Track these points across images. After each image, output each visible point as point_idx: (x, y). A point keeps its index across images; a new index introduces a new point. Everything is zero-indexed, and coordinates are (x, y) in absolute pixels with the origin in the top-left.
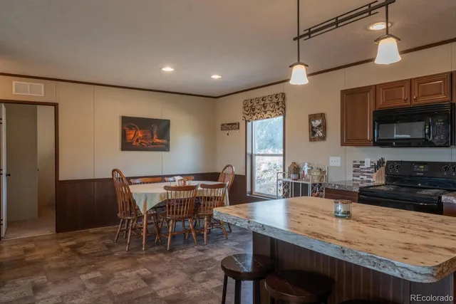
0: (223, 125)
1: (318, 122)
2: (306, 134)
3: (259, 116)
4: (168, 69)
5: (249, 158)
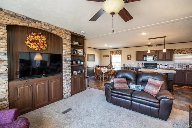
0: (104, 56)
2: (127, 58)
5: (111, 63)
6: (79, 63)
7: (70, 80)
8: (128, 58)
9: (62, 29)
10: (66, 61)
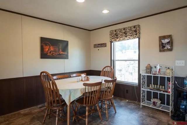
0: (95, 45)
1: (167, 41)
2: (157, 48)
3: (121, 39)
5: (112, 62)
8: (162, 48)
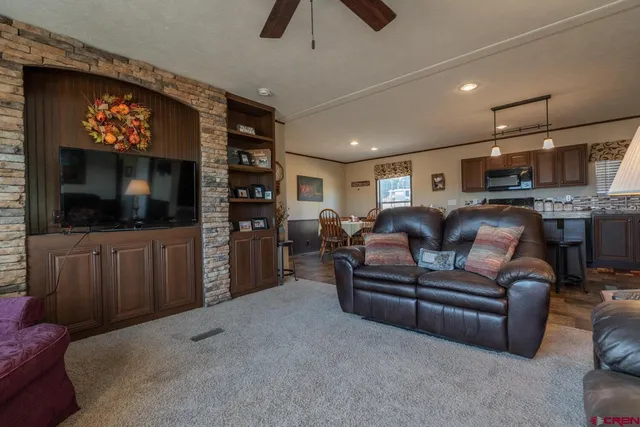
0: (353, 183)
1: (439, 179)
2: (430, 186)
3: (390, 176)
4: (354, 143)
5: (378, 205)
6: (258, 195)
7: (228, 246)
8: (435, 187)
9: (196, 84)
10: (211, 183)
